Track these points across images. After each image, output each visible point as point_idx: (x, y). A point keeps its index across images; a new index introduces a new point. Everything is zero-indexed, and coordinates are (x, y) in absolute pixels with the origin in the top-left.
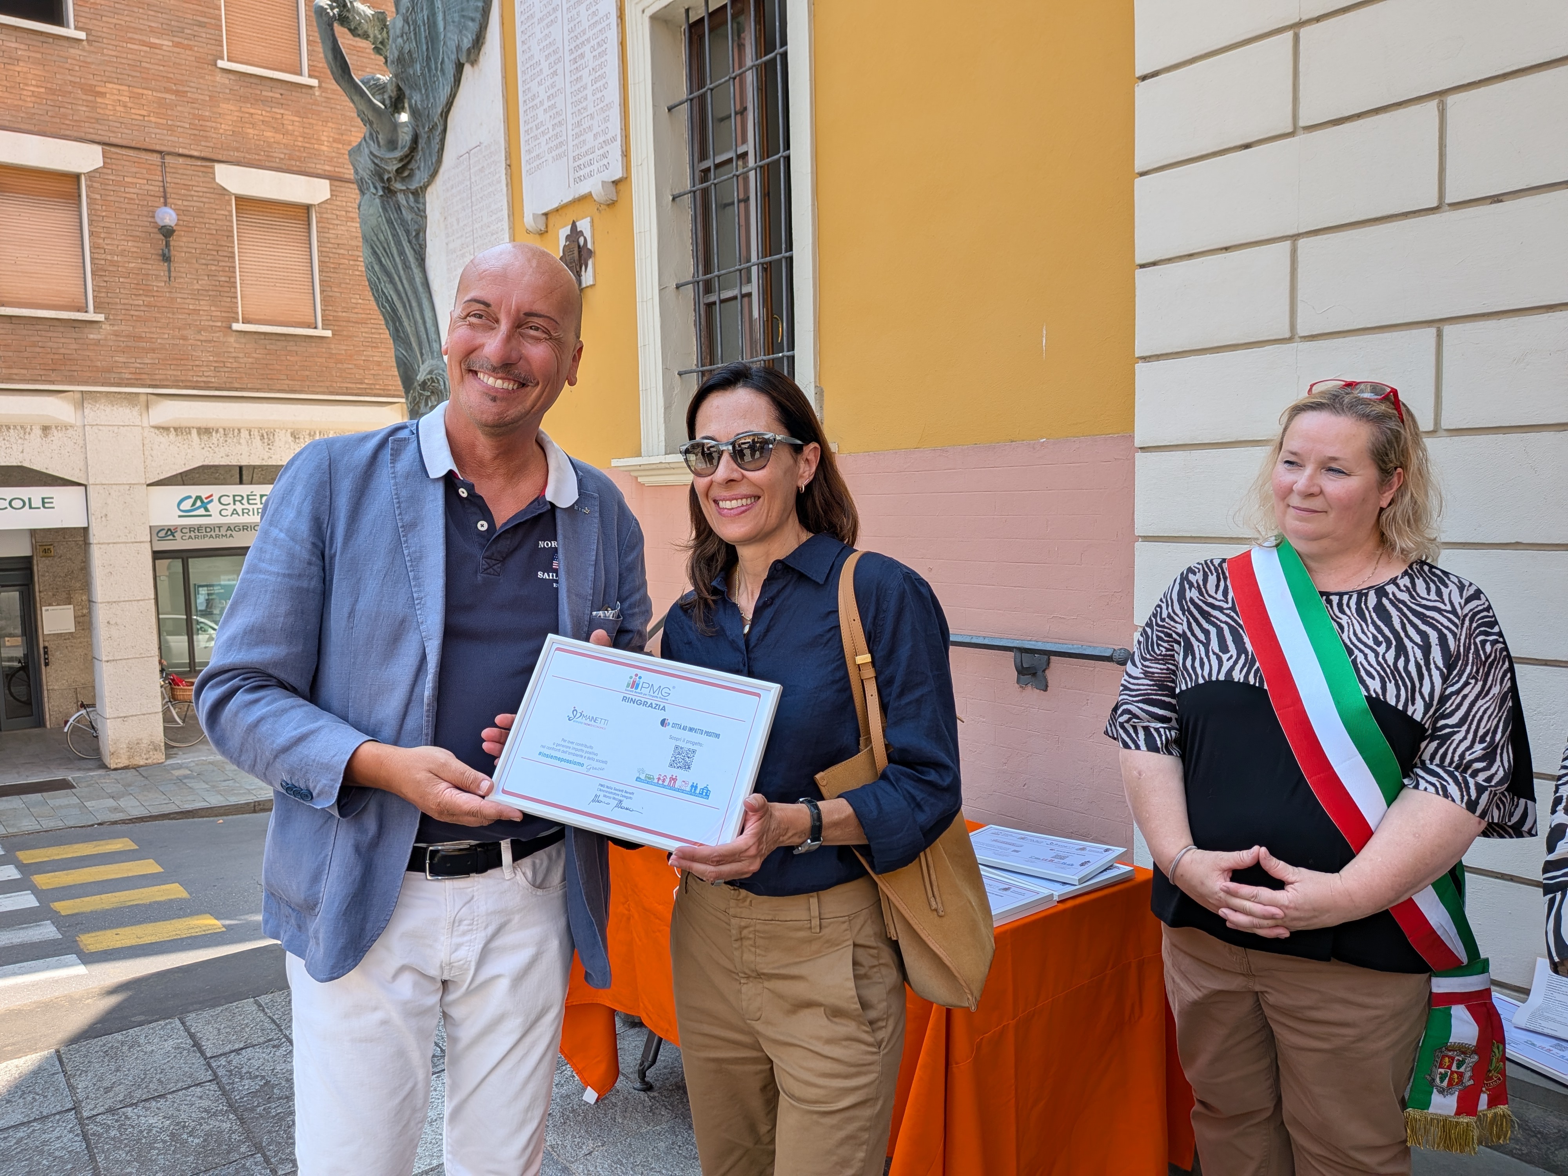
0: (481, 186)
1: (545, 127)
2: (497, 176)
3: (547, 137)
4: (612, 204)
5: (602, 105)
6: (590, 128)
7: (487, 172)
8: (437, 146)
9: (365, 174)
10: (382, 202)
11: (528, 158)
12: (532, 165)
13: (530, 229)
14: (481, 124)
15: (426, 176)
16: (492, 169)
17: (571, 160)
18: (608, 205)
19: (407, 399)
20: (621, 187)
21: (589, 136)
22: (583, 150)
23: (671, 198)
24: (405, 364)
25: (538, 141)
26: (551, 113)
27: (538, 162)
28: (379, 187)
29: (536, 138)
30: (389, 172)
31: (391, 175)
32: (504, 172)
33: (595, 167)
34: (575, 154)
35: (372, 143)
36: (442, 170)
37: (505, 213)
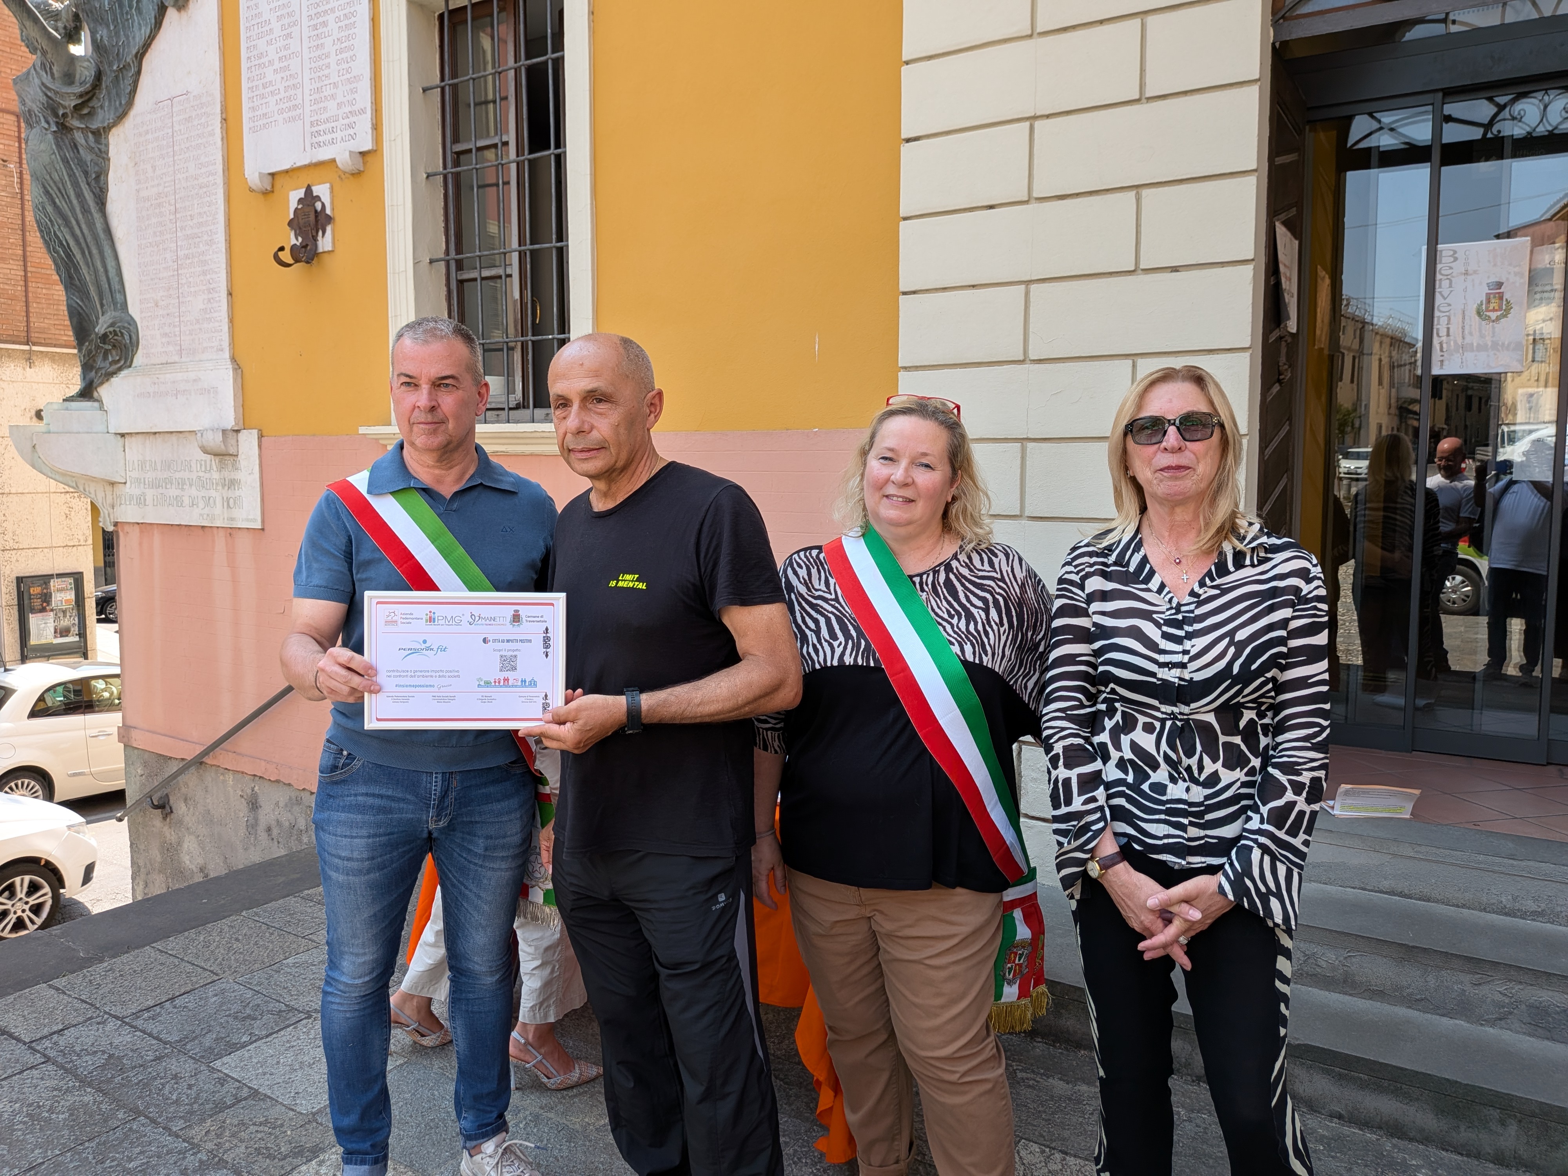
0: (186, 136)
1: (275, 87)
2: (210, 128)
3: (278, 97)
4: (357, 174)
5: (348, 76)
6: (333, 97)
7: (196, 123)
8: (129, 88)
9: (34, 106)
10: (56, 138)
11: (251, 115)
12: (256, 123)
13: (254, 187)
14: (189, 73)
15: (112, 116)
16: (203, 121)
17: (308, 125)
18: (353, 174)
19: (80, 351)
20: (369, 158)
21: (332, 105)
22: (324, 116)
23: (425, 176)
24: (79, 314)
25: (265, 101)
26: (283, 75)
27: (265, 121)
28: (51, 122)
29: (263, 96)
30: (65, 107)
31: (68, 111)
32: (220, 125)
33: (338, 135)
34: (313, 119)
35: (44, 73)
36: (133, 113)
37: (219, 167)
